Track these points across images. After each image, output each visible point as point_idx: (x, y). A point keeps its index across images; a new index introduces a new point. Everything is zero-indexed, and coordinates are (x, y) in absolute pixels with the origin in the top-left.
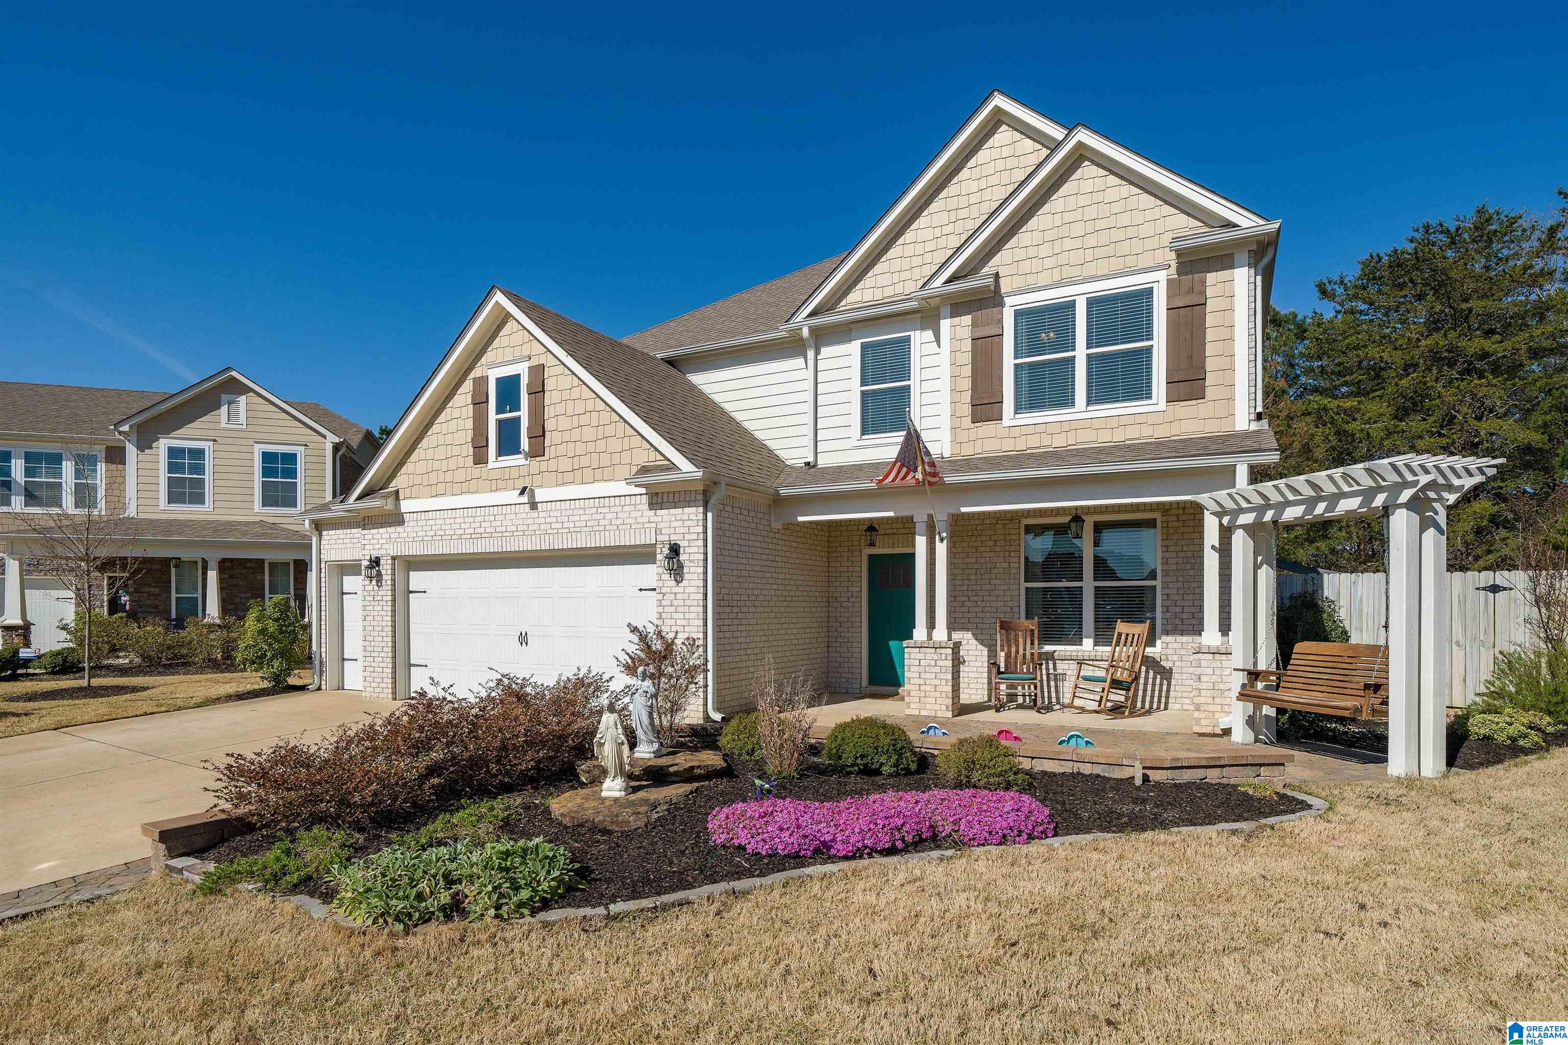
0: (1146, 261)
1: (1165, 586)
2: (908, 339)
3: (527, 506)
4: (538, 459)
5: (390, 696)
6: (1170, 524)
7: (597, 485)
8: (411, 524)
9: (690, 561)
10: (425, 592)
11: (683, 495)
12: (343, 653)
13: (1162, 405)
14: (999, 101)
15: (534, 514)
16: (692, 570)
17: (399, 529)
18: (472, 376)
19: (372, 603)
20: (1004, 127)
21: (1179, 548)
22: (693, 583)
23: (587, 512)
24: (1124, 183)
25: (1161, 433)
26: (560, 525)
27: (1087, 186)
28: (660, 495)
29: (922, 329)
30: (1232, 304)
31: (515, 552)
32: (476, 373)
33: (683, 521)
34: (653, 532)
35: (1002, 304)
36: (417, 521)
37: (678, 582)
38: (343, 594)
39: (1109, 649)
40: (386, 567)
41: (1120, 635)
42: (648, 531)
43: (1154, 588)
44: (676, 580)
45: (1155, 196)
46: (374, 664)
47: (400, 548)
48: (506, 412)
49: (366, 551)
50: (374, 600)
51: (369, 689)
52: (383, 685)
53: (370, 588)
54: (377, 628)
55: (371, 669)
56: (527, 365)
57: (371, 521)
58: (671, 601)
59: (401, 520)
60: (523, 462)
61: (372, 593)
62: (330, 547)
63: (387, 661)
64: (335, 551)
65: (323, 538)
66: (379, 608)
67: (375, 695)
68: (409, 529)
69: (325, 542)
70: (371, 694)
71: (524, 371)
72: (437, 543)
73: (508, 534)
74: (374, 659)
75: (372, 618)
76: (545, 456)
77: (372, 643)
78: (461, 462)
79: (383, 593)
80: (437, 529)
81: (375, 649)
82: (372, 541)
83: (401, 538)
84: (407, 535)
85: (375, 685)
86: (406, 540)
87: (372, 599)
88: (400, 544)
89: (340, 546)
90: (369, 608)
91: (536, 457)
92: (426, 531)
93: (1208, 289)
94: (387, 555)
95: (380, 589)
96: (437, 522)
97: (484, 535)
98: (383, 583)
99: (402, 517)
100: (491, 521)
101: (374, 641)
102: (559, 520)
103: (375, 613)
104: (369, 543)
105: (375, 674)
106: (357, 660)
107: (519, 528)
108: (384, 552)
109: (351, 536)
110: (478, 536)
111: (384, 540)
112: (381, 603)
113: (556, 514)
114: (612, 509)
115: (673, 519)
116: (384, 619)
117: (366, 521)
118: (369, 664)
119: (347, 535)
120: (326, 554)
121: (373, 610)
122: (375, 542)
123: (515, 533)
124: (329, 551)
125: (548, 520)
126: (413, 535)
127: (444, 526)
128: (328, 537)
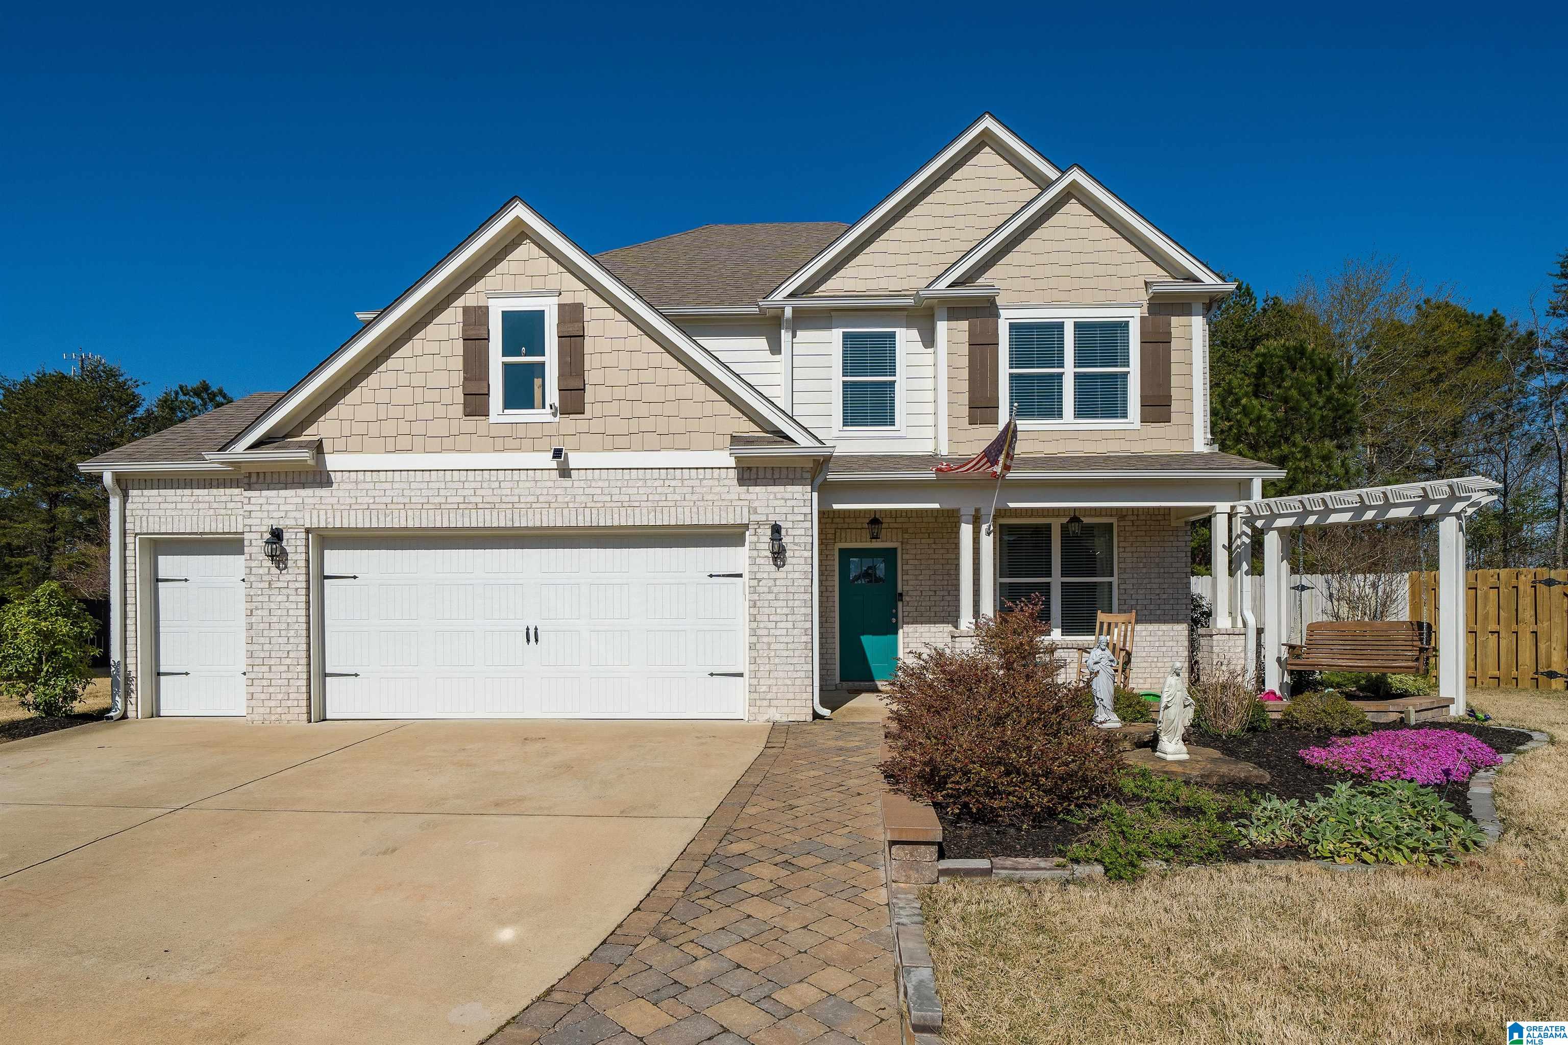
0: (1123, 298)
1: (1122, 581)
2: (892, 335)
3: (555, 473)
4: (572, 416)
5: (305, 716)
6: (1127, 528)
7: (663, 453)
8: (343, 486)
9: (796, 544)
10: (355, 577)
11: (784, 472)
12: (157, 664)
13: (1137, 425)
14: (988, 123)
15: (566, 482)
16: (797, 554)
17: (323, 492)
18: (460, 302)
19: (266, 592)
20: (987, 149)
21: (1134, 549)
22: (795, 568)
23: (650, 484)
24: (1105, 225)
25: (1138, 448)
26: (607, 498)
27: (1072, 221)
28: (754, 470)
29: (908, 326)
30: (1191, 345)
31: (534, 528)
32: (469, 299)
33: (786, 500)
34: (746, 510)
35: (998, 316)
36: (356, 482)
37: (779, 567)
38: (158, 580)
39: (1093, 638)
40: (294, 544)
41: (1102, 624)
42: (738, 509)
43: (1110, 584)
44: (776, 565)
45: (1131, 242)
46: (271, 676)
47: (323, 517)
48: (519, 354)
49: (255, 520)
50: (270, 587)
51: (261, 710)
52: (289, 703)
53: (261, 571)
54: (277, 626)
55: (265, 683)
56: (555, 301)
57: (264, 479)
58: (769, 587)
59: (325, 480)
60: (550, 418)
61: (266, 578)
62: (146, 513)
63: (298, 670)
64: (157, 519)
65: (130, 501)
66: (279, 598)
67: (273, 718)
68: (341, 493)
69: (135, 506)
70: (266, 716)
71: (550, 307)
72: (396, 513)
73: (522, 506)
74: (270, 668)
75: (266, 613)
76: (584, 413)
77: (266, 647)
78: (440, 411)
79: (289, 578)
80: (395, 494)
81: (273, 654)
82: (265, 507)
83: (325, 504)
84: (335, 500)
85: (272, 704)
86: (335, 507)
87: (267, 586)
88: (322, 513)
89: (168, 513)
90: (260, 598)
91: (569, 414)
92: (374, 497)
93: (1172, 330)
94: (297, 526)
95: (283, 572)
96: (396, 486)
97: (480, 506)
98: (290, 563)
99: (329, 476)
100: (493, 489)
101: (270, 643)
102: (606, 492)
103: (273, 606)
104: (259, 509)
105: (271, 690)
106: (187, 674)
107: (541, 499)
108: (293, 522)
109: (193, 499)
110: (470, 506)
111: (291, 506)
112: (284, 591)
113: (600, 484)
114: (685, 482)
115: (772, 497)
116: (291, 613)
117: (254, 479)
118: (260, 676)
119: (184, 498)
120: (138, 523)
121: (269, 601)
122: (271, 508)
123: (534, 504)
124: (144, 519)
125: (587, 491)
126: (348, 501)
127: (409, 491)
128: (142, 500)
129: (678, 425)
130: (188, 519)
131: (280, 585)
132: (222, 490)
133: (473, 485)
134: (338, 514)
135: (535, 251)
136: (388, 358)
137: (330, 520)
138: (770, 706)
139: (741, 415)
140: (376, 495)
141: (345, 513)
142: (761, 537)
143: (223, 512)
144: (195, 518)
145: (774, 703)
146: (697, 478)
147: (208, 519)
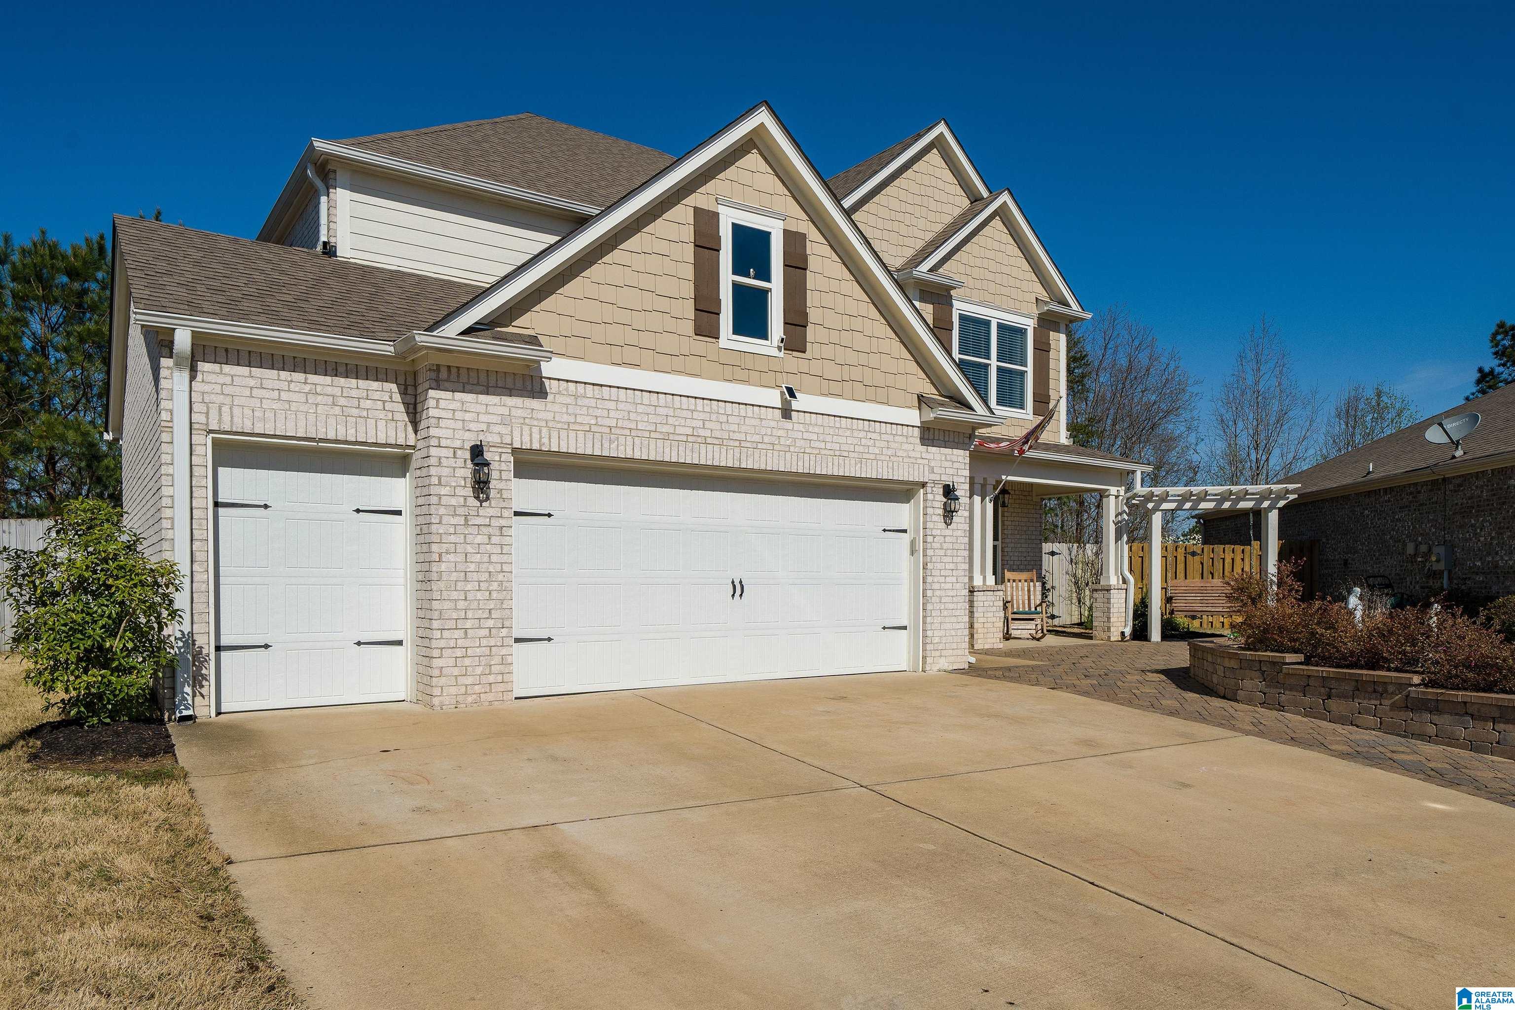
0: (1024, 308)
1: (1006, 545)
3: (778, 413)
4: (795, 354)
7: (867, 405)
8: (560, 399)
10: (549, 515)
11: (952, 435)
13: (1031, 415)
14: (942, 128)
15: (787, 424)
17: (535, 403)
19: (461, 529)
20: (936, 151)
21: (1012, 519)
22: (961, 526)
23: (855, 434)
24: (1015, 245)
26: (822, 445)
28: (932, 431)
32: (699, 199)
33: (953, 462)
35: (952, 305)
36: (576, 397)
37: (948, 525)
38: (217, 504)
40: (498, 467)
42: (920, 467)
44: (945, 523)
45: (1029, 264)
46: (467, 643)
47: (536, 436)
48: (747, 275)
49: (444, 431)
50: (466, 524)
51: (453, 690)
52: (491, 678)
53: (453, 501)
54: (475, 576)
55: (459, 652)
56: (780, 224)
57: (458, 376)
58: (941, 544)
59: (537, 388)
60: (775, 352)
61: (461, 511)
62: (228, 400)
63: (501, 635)
64: (247, 412)
65: (199, 377)
66: (479, 539)
67: (470, 699)
68: (556, 408)
69: (207, 388)
70: (460, 698)
71: (776, 230)
72: (622, 439)
73: (748, 445)
74: (466, 633)
75: (460, 558)
76: (804, 352)
77: (461, 604)
78: (670, 324)
79: (491, 512)
80: (620, 417)
81: (470, 614)
82: (458, 415)
83: (537, 419)
84: (550, 416)
85: (469, 680)
86: (550, 424)
87: (463, 522)
88: (535, 430)
89: (266, 404)
90: (452, 538)
91: (792, 350)
92: (596, 417)
93: (1051, 342)
94: (502, 445)
95: (484, 504)
96: (621, 406)
97: (709, 440)
98: (493, 494)
99: (542, 384)
100: (721, 423)
101: (466, 599)
102: (821, 438)
103: (469, 549)
104: (450, 416)
105: (467, 662)
106: (266, 646)
107: (766, 439)
108: (496, 439)
109: (307, 388)
110: (699, 440)
111: (495, 417)
112: (484, 530)
113: (816, 430)
114: (883, 436)
115: (943, 458)
116: (494, 558)
117: (444, 374)
118: (452, 644)
119: (292, 385)
120: (214, 414)
121: (465, 543)
122: (468, 416)
123: (759, 444)
124: (226, 409)
125: (806, 435)
126: (566, 418)
127: (635, 415)
128: (221, 379)
129: (879, 379)
130: (301, 417)
131: (479, 521)
132: (354, 381)
133: (702, 416)
134: (555, 434)
135: (763, 166)
136: (614, 247)
137: (545, 440)
138: (941, 656)
139: (925, 377)
140: (598, 415)
141: (563, 434)
142: (936, 496)
143: (355, 412)
144: (312, 418)
145: (944, 653)
146: (891, 434)
147: (332, 421)
